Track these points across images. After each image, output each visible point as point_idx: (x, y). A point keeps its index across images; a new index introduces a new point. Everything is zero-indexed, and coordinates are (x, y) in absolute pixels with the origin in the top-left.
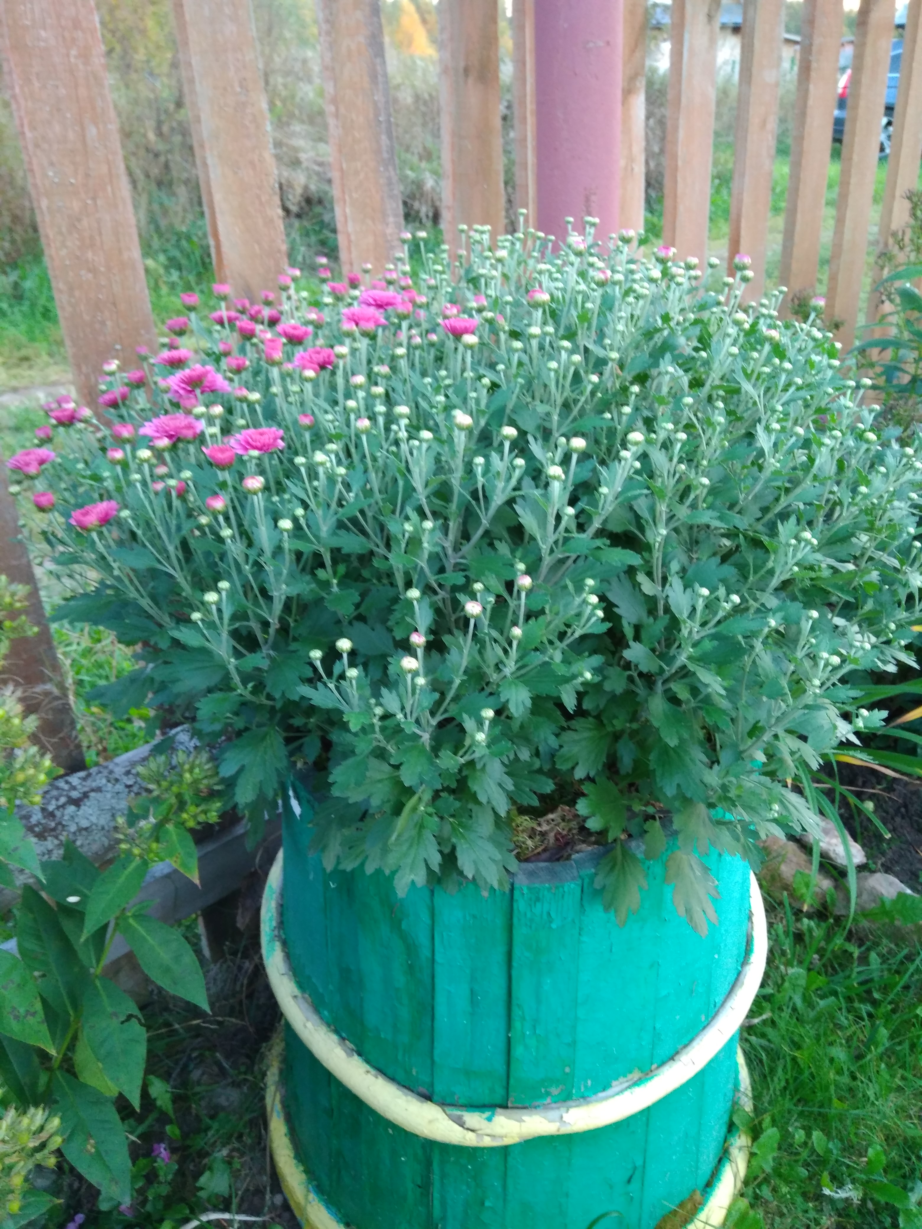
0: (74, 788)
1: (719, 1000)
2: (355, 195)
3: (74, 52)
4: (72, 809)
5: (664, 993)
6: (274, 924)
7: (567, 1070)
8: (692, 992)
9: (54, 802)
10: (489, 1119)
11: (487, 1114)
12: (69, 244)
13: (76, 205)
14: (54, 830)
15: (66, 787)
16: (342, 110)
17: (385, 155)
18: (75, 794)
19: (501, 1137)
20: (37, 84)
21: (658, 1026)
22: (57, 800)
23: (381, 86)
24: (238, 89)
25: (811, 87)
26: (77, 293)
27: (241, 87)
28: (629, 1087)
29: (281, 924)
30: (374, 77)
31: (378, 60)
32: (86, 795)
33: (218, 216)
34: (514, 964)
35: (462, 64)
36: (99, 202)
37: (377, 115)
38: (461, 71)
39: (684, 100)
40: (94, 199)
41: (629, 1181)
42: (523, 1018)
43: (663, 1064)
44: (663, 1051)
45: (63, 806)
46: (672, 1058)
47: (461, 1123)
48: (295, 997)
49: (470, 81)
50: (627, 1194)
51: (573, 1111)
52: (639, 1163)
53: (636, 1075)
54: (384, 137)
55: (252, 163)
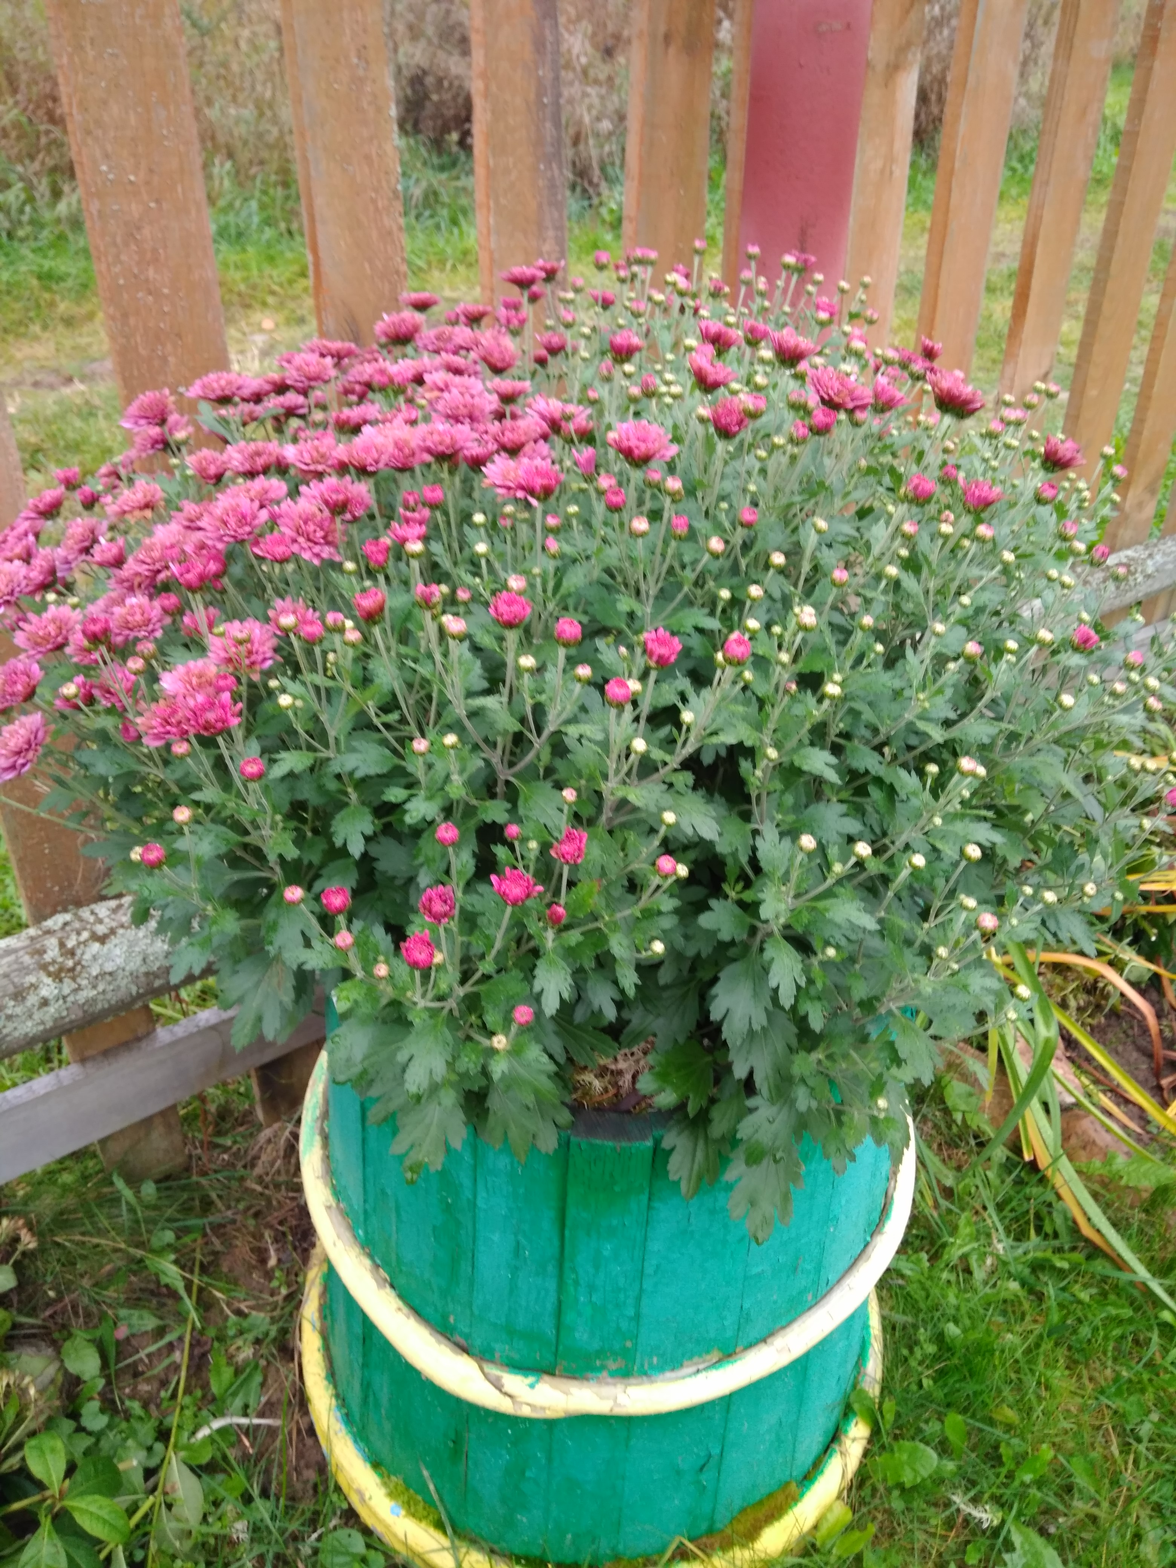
0: (100, 921)
1: (832, 1278)
2: (503, 201)
3: (139, 11)
4: (96, 946)
5: (755, 1270)
6: (318, 1113)
7: (629, 1344)
8: (795, 1269)
9: (74, 937)
10: (532, 1386)
11: (531, 1379)
12: (124, 258)
13: (135, 209)
14: (72, 969)
15: (92, 919)
16: (494, 88)
17: (549, 149)
18: (101, 930)
19: (543, 1409)
20: (91, 53)
21: (746, 1306)
22: (79, 933)
23: (549, 57)
24: (355, 60)
25: (1157, 65)
26: (132, 321)
27: (359, 57)
28: (705, 1369)
29: (325, 1115)
30: (539, 45)
31: (547, 23)
32: (113, 931)
33: (319, 227)
34: (568, 1223)
35: (662, 29)
36: (165, 206)
37: (540, 95)
38: (660, 38)
39: (971, 78)
40: (157, 201)
41: (701, 1469)
42: (576, 1283)
43: (750, 1346)
44: (754, 1333)
45: (85, 943)
46: (764, 1340)
47: (498, 1386)
48: (328, 1208)
49: (672, 50)
50: (699, 1482)
51: (631, 1390)
52: (716, 1451)
53: (715, 1356)
54: (548, 125)
55: (368, 158)
